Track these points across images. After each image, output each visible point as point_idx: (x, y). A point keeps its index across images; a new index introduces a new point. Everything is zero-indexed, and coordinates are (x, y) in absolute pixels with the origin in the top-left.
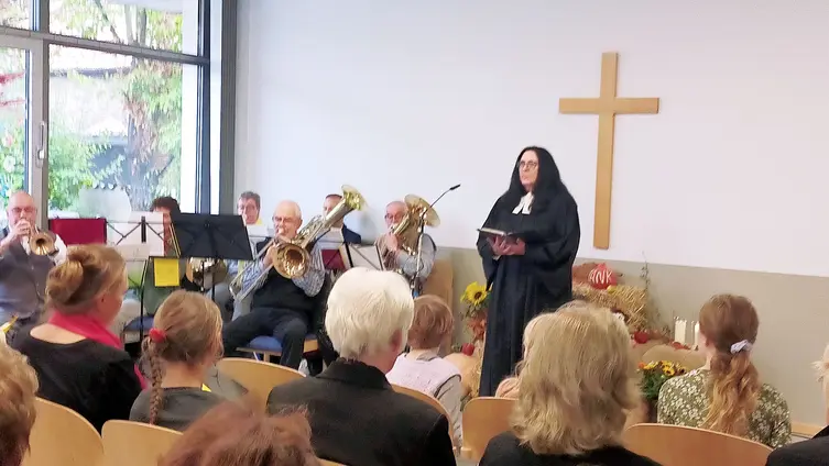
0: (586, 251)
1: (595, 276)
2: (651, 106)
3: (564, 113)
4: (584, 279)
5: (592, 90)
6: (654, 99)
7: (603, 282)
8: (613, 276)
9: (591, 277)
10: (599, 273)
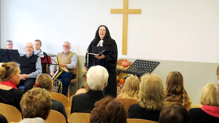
0: (120, 56)
1: (124, 63)
2: (138, 12)
3: (112, 13)
4: (121, 64)
5: (121, 6)
6: (140, 9)
7: (126, 65)
8: (129, 63)
9: (123, 64)
10: (125, 62)
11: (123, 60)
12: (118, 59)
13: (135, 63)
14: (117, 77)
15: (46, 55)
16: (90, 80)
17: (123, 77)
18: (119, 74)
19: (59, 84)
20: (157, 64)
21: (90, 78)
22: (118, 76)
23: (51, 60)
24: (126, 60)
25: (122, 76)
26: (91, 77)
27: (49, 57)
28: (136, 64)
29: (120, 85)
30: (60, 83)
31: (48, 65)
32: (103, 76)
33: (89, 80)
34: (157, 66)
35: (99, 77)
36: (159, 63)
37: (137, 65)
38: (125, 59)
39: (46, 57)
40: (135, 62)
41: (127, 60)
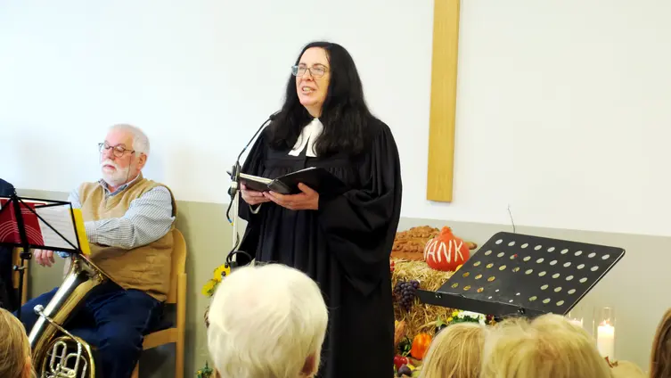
1: (433, 248)
7: (449, 259)
8: (464, 250)
9: (428, 252)
10: (443, 244)
11: (430, 232)
12: (402, 227)
13: (488, 253)
14: (396, 322)
15: (15, 198)
16: (224, 337)
17: (428, 324)
18: (407, 307)
19: (78, 355)
20: (606, 257)
21: (224, 329)
22: (399, 318)
23: (41, 224)
24: (447, 233)
25: (422, 321)
26: (229, 322)
27: (30, 207)
28: (493, 258)
29: (412, 368)
30: (84, 352)
31: (21, 250)
32: (295, 320)
33: (218, 337)
34: (605, 267)
35: (273, 324)
36: (617, 253)
37: (498, 262)
38: (440, 228)
39: (12, 209)
40: (490, 244)
41: (454, 232)
